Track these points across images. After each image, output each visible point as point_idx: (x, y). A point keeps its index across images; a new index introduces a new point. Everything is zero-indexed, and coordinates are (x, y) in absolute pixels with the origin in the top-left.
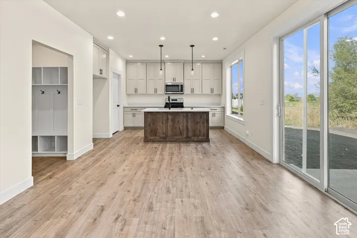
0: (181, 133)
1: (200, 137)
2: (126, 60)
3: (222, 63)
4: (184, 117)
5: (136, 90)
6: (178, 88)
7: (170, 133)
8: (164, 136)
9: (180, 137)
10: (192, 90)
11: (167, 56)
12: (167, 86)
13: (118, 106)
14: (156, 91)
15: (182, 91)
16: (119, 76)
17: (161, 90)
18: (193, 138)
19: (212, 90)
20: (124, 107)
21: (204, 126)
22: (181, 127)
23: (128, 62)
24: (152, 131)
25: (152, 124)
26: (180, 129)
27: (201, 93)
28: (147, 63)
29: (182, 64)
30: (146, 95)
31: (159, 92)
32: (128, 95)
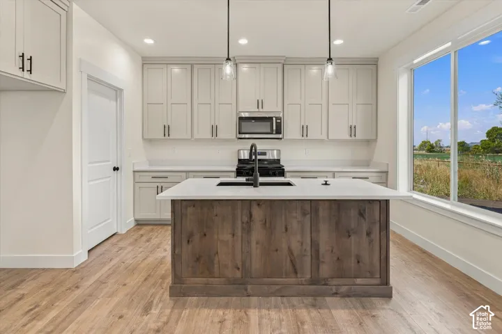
0: (294, 266)
1: (359, 281)
2: (142, 57)
3: (376, 65)
4: (304, 214)
5: (167, 130)
6: (269, 123)
7: (256, 264)
8: (238, 274)
9: (292, 280)
10: (304, 130)
11: (243, 41)
12: (241, 119)
13: (116, 169)
14: (214, 130)
15: (279, 131)
16: (117, 92)
17: (229, 129)
18: (335, 282)
19: (353, 130)
20: (134, 171)
21: (371, 242)
22: (295, 246)
23: (147, 62)
24: (198, 260)
25: (197, 237)
26: (290, 250)
27: (324, 137)
28: (191, 64)
29: (280, 66)
30: (192, 140)
31: (221, 135)
32: (149, 141)
